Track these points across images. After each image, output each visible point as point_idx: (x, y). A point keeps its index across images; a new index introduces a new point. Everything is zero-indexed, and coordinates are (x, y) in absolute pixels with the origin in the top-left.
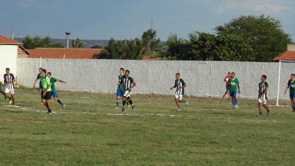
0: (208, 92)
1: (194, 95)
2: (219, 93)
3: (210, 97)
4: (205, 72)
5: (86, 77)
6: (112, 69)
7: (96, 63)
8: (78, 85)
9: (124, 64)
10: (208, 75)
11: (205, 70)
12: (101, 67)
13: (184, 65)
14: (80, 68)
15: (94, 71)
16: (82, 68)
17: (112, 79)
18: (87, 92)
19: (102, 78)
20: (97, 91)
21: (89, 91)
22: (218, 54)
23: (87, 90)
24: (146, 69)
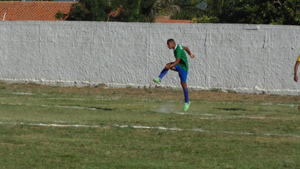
0: (259, 83)
1: (235, 89)
2: (281, 86)
3: (263, 93)
4: (255, 46)
5: (33, 56)
6: (80, 40)
7: (50, 29)
8: (17, 70)
9: (103, 30)
10: (260, 51)
11: (254, 42)
12: (61, 35)
13: (215, 32)
14: (21, 38)
15: (47, 44)
16: (25, 37)
17: (81, 59)
18: (35, 84)
19: (62, 57)
20: (53, 82)
21: (37, 81)
22: (292, 14)
23: (34, 80)
24: (144, 40)
